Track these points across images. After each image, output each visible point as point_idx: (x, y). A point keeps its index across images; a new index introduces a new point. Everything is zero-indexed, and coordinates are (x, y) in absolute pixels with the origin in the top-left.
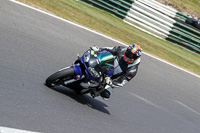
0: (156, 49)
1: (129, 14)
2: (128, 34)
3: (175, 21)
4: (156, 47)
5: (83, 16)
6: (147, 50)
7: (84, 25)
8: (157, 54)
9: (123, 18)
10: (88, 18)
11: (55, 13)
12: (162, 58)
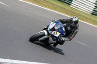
0: (87, 19)
1: (73, 2)
2: (73, 12)
3: (95, 5)
4: (86, 18)
5: (50, 5)
6: (82, 19)
7: (51, 9)
8: (87, 21)
9: (70, 5)
10: (53, 6)
11: (37, 4)
12: (90, 23)
